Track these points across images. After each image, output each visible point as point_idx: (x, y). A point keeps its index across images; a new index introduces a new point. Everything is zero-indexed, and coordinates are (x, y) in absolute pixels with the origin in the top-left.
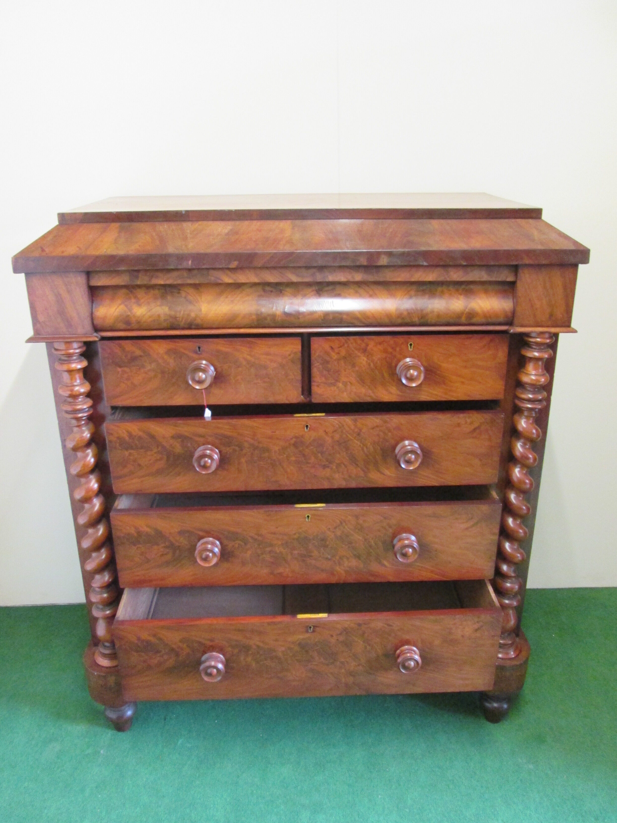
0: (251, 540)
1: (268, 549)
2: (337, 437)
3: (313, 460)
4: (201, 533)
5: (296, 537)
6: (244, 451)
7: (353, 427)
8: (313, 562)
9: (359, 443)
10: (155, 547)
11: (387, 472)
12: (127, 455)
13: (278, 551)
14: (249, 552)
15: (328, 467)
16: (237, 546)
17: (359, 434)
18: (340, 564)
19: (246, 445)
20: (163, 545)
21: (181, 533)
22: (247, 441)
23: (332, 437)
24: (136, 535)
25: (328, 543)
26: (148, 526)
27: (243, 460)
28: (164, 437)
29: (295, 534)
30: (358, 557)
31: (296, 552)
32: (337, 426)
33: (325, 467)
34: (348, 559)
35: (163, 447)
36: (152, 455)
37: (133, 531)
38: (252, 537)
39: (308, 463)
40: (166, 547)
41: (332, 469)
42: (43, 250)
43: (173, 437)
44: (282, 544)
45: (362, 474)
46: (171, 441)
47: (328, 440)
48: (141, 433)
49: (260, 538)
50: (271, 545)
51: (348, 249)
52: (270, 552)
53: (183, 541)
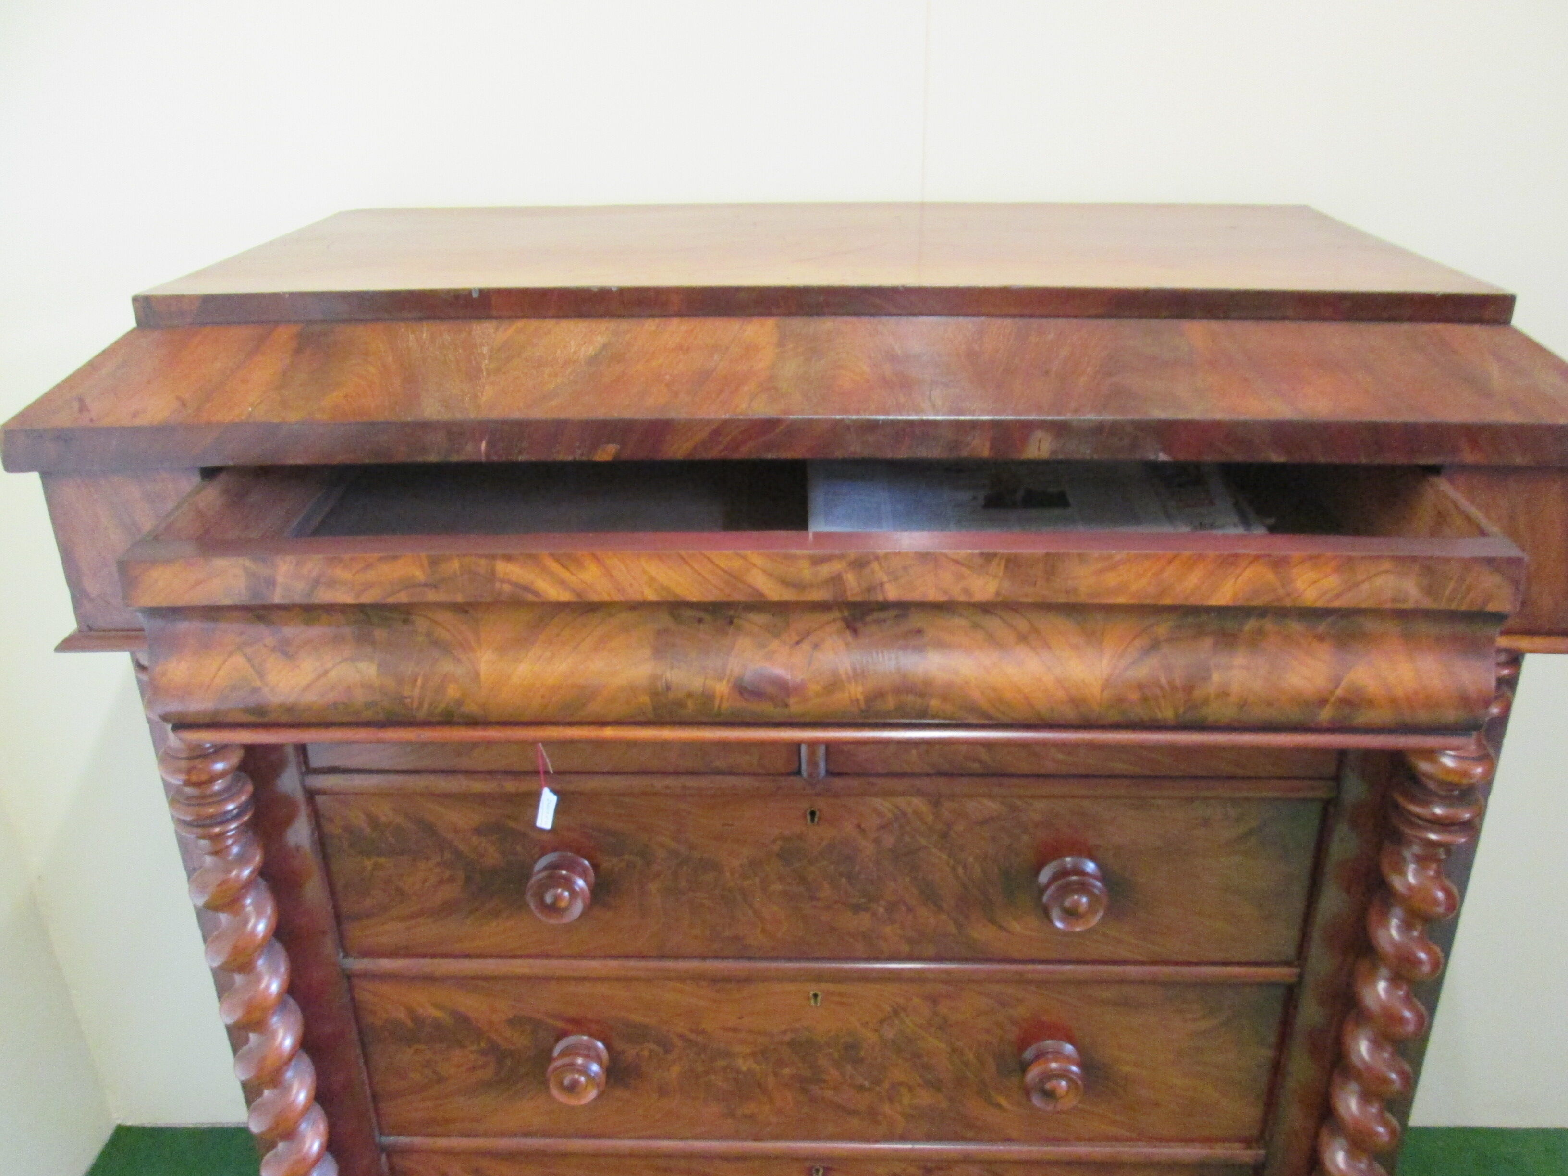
0: (680, 1043)
1: (721, 1063)
2: (889, 840)
3: (826, 891)
4: (560, 1024)
5: (788, 1037)
6: (655, 868)
7: (930, 818)
8: (829, 1094)
9: (944, 856)
10: (458, 1052)
11: (1016, 927)
12: (369, 868)
13: (744, 1069)
14: (676, 1070)
15: (867, 910)
16: (646, 1053)
17: (944, 835)
18: (891, 1100)
19: (661, 854)
20: (474, 1048)
21: (514, 1022)
22: (662, 845)
23: (877, 841)
24: (410, 1024)
25: (862, 1054)
26: (436, 1006)
27: (653, 887)
28: (456, 831)
29: (784, 1032)
30: (936, 1086)
31: (786, 1071)
32: (890, 815)
33: (857, 909)
34: (911, 1089)
35: (458, 854)
36: (430, 869)
37: (401, 1014)
38: (681, 1037)
39: (813, 898)
40: (483, 1053)
41: (874, 914)
42: (83, 408)
43: (478, 831)
44: (753, 1054)
45: (952, 929)
46: (475, 840)
47: (868, 848)
48: (399, 820)
49: (700, 1039)
50: (728, 1054)
51: (936, 411)
52: (725, 1069)
53: (520, 1041)
